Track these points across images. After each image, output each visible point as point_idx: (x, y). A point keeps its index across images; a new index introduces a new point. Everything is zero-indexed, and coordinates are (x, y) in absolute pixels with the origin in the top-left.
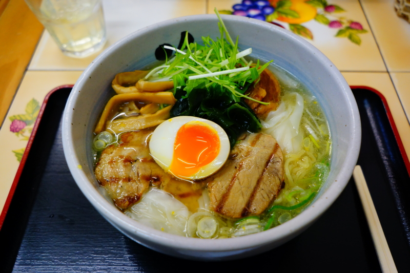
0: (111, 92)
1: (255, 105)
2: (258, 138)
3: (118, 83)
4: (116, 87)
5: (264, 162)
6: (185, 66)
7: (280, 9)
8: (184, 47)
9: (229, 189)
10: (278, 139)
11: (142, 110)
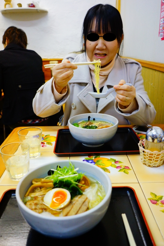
0: (32, 184)
1: (80, 186)
2: (81, 197)
3: (34, 181)
4: (33, 182)
5: (82, 203)
6: (58, 175)
7: (98, 163)
8: (57, 169)
9: (70, 211)
10: (88, 196)
11: (42, 189)
